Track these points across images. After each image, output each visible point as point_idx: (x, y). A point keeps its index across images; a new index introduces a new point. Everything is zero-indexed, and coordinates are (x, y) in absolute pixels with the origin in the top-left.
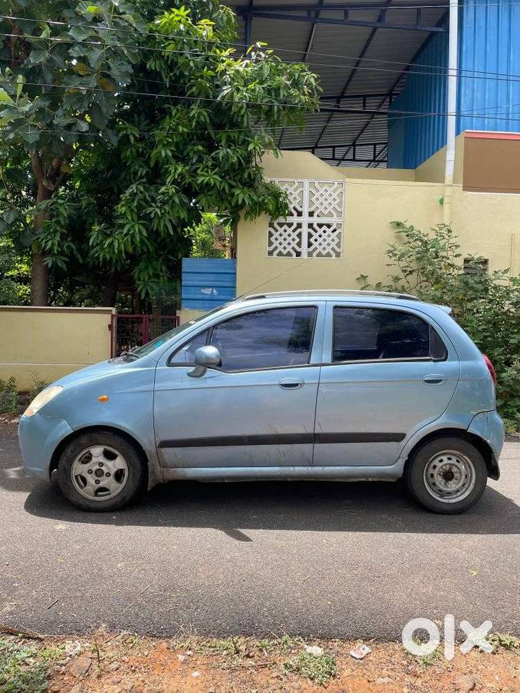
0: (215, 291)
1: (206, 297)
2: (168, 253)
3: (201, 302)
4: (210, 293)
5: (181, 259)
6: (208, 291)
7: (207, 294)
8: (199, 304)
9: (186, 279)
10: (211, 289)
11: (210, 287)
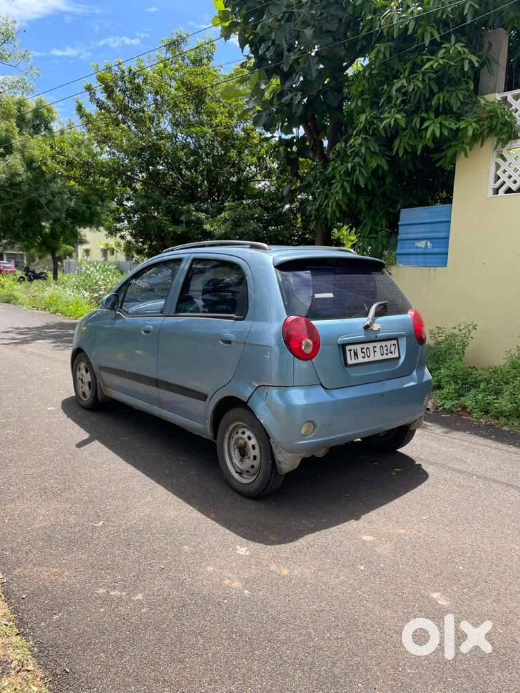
0: (429, 244)
1: (419, 251)
2: (389, 206)
3: (415, 256)
4: (424, 246)
5: (399, 212)
6: (421, 244)
7: (421, 248)
8: (412, 259)
9: (403, 233)
10: (425, 242)
11: (424, 239)
